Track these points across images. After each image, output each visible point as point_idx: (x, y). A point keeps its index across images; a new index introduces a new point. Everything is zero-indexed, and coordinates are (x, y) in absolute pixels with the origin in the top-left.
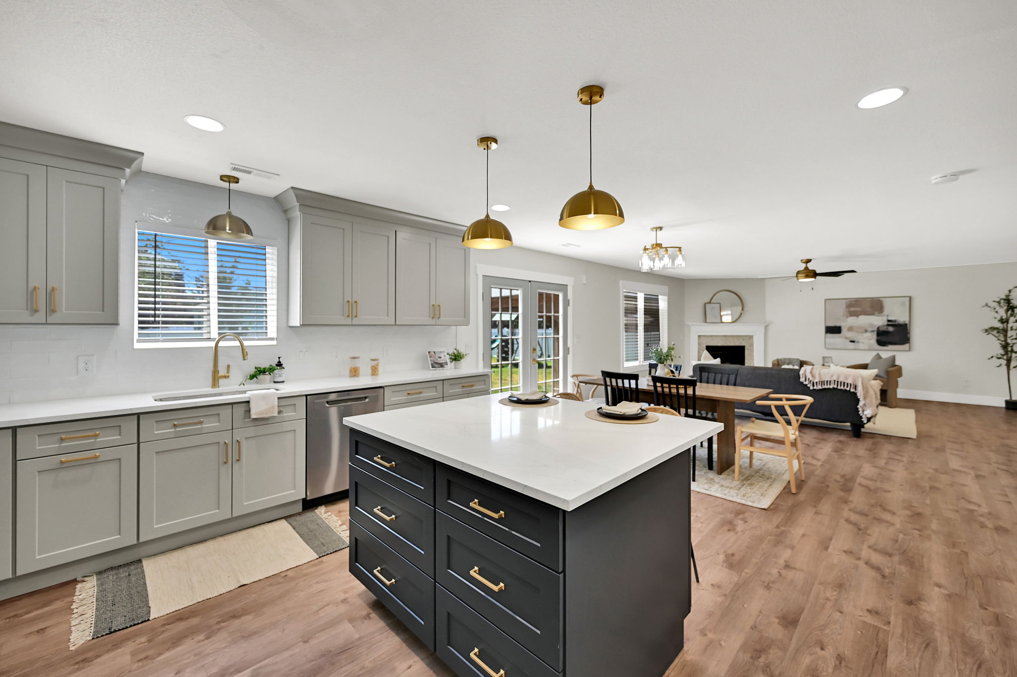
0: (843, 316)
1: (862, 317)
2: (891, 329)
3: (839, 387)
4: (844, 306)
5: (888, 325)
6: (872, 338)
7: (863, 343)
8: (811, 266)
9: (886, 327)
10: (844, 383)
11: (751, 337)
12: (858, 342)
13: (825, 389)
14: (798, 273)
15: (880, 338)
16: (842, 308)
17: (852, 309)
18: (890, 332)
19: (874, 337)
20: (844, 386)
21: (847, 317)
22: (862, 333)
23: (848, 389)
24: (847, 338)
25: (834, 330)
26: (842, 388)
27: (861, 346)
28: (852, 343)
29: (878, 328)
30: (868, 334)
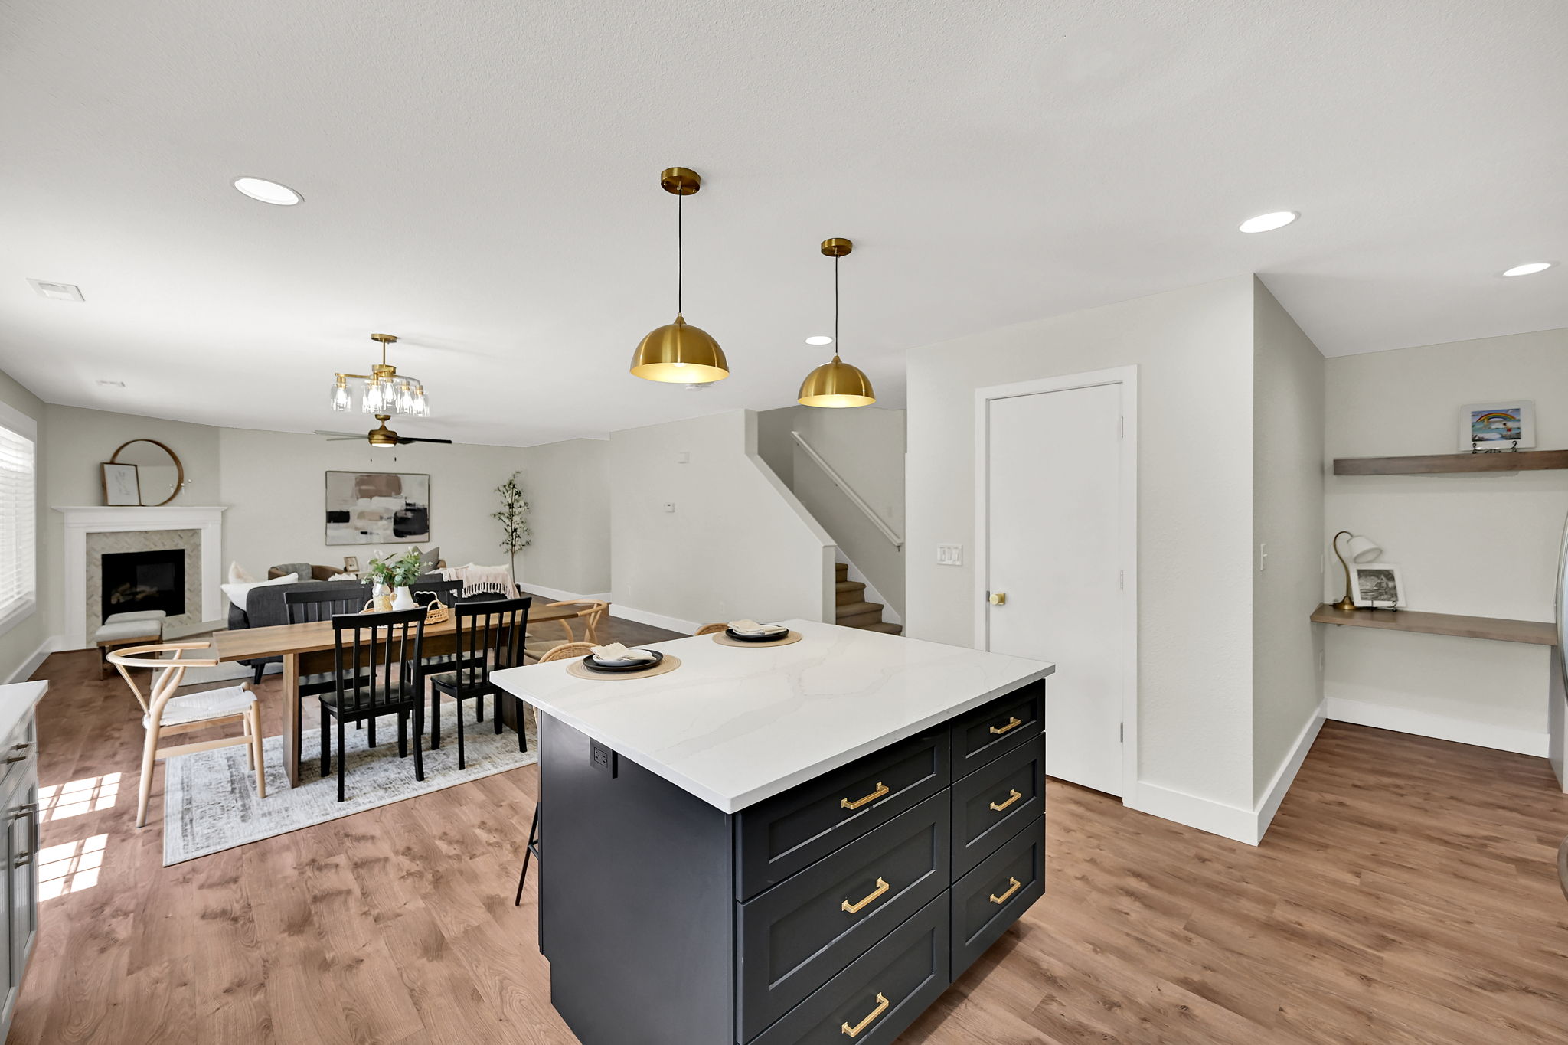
0: (352, 497)
1: (376, 499)
2: (410, 515)
3: (489, 591)
4: (353, 482)
5: (407, 510)
6: (386, 528)
7: (378, 534)
8: (390, 426)
9: (404, 512)
10: (494, 584)
11: (195, 533)
12: (371, 533)
13: (474, 595)
14: (372, 433)
15: (397, 527)
16: (349, 486)
17: (364, 487)
18: (409, 519)
19: (391, 525)
20: (494, 589)
21: (358, 499)
22: (377, 520)
23: (498, 591)
24: (356, 529)
25: (338, 517)
26: (492, 591)
27: (375, 539)
28: (364, 536)
29: (395, 514)
30: (384, 522)
